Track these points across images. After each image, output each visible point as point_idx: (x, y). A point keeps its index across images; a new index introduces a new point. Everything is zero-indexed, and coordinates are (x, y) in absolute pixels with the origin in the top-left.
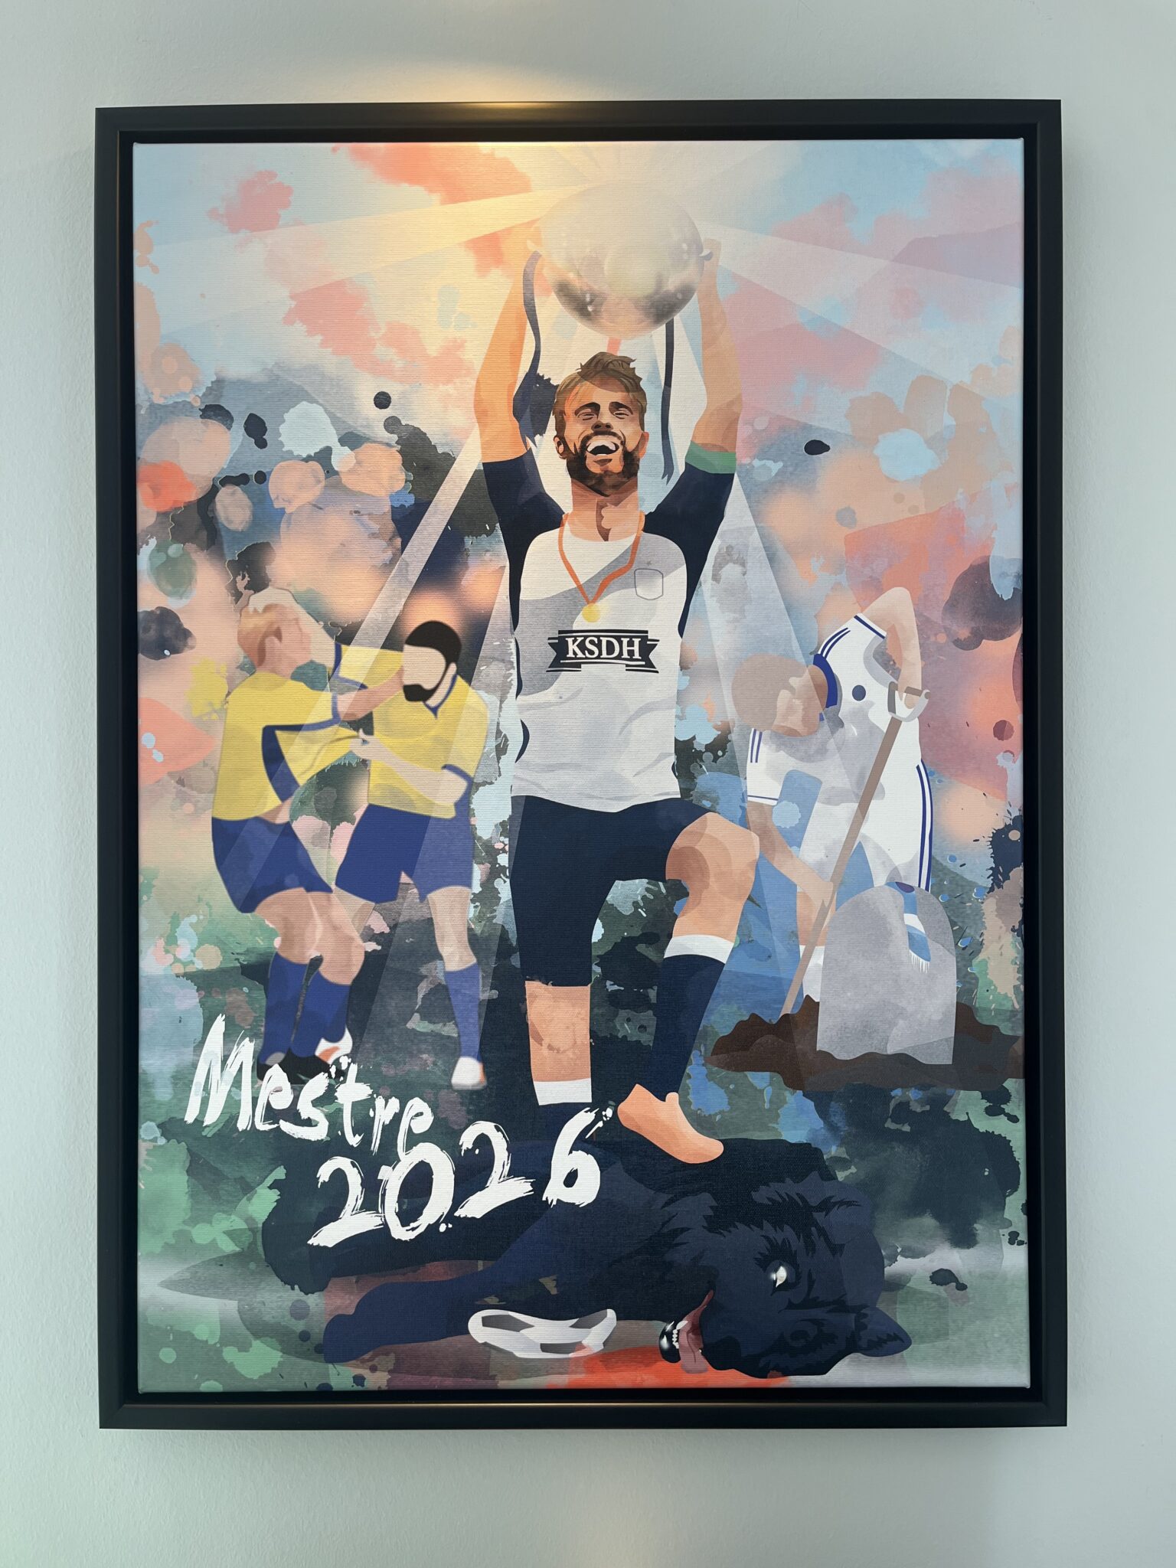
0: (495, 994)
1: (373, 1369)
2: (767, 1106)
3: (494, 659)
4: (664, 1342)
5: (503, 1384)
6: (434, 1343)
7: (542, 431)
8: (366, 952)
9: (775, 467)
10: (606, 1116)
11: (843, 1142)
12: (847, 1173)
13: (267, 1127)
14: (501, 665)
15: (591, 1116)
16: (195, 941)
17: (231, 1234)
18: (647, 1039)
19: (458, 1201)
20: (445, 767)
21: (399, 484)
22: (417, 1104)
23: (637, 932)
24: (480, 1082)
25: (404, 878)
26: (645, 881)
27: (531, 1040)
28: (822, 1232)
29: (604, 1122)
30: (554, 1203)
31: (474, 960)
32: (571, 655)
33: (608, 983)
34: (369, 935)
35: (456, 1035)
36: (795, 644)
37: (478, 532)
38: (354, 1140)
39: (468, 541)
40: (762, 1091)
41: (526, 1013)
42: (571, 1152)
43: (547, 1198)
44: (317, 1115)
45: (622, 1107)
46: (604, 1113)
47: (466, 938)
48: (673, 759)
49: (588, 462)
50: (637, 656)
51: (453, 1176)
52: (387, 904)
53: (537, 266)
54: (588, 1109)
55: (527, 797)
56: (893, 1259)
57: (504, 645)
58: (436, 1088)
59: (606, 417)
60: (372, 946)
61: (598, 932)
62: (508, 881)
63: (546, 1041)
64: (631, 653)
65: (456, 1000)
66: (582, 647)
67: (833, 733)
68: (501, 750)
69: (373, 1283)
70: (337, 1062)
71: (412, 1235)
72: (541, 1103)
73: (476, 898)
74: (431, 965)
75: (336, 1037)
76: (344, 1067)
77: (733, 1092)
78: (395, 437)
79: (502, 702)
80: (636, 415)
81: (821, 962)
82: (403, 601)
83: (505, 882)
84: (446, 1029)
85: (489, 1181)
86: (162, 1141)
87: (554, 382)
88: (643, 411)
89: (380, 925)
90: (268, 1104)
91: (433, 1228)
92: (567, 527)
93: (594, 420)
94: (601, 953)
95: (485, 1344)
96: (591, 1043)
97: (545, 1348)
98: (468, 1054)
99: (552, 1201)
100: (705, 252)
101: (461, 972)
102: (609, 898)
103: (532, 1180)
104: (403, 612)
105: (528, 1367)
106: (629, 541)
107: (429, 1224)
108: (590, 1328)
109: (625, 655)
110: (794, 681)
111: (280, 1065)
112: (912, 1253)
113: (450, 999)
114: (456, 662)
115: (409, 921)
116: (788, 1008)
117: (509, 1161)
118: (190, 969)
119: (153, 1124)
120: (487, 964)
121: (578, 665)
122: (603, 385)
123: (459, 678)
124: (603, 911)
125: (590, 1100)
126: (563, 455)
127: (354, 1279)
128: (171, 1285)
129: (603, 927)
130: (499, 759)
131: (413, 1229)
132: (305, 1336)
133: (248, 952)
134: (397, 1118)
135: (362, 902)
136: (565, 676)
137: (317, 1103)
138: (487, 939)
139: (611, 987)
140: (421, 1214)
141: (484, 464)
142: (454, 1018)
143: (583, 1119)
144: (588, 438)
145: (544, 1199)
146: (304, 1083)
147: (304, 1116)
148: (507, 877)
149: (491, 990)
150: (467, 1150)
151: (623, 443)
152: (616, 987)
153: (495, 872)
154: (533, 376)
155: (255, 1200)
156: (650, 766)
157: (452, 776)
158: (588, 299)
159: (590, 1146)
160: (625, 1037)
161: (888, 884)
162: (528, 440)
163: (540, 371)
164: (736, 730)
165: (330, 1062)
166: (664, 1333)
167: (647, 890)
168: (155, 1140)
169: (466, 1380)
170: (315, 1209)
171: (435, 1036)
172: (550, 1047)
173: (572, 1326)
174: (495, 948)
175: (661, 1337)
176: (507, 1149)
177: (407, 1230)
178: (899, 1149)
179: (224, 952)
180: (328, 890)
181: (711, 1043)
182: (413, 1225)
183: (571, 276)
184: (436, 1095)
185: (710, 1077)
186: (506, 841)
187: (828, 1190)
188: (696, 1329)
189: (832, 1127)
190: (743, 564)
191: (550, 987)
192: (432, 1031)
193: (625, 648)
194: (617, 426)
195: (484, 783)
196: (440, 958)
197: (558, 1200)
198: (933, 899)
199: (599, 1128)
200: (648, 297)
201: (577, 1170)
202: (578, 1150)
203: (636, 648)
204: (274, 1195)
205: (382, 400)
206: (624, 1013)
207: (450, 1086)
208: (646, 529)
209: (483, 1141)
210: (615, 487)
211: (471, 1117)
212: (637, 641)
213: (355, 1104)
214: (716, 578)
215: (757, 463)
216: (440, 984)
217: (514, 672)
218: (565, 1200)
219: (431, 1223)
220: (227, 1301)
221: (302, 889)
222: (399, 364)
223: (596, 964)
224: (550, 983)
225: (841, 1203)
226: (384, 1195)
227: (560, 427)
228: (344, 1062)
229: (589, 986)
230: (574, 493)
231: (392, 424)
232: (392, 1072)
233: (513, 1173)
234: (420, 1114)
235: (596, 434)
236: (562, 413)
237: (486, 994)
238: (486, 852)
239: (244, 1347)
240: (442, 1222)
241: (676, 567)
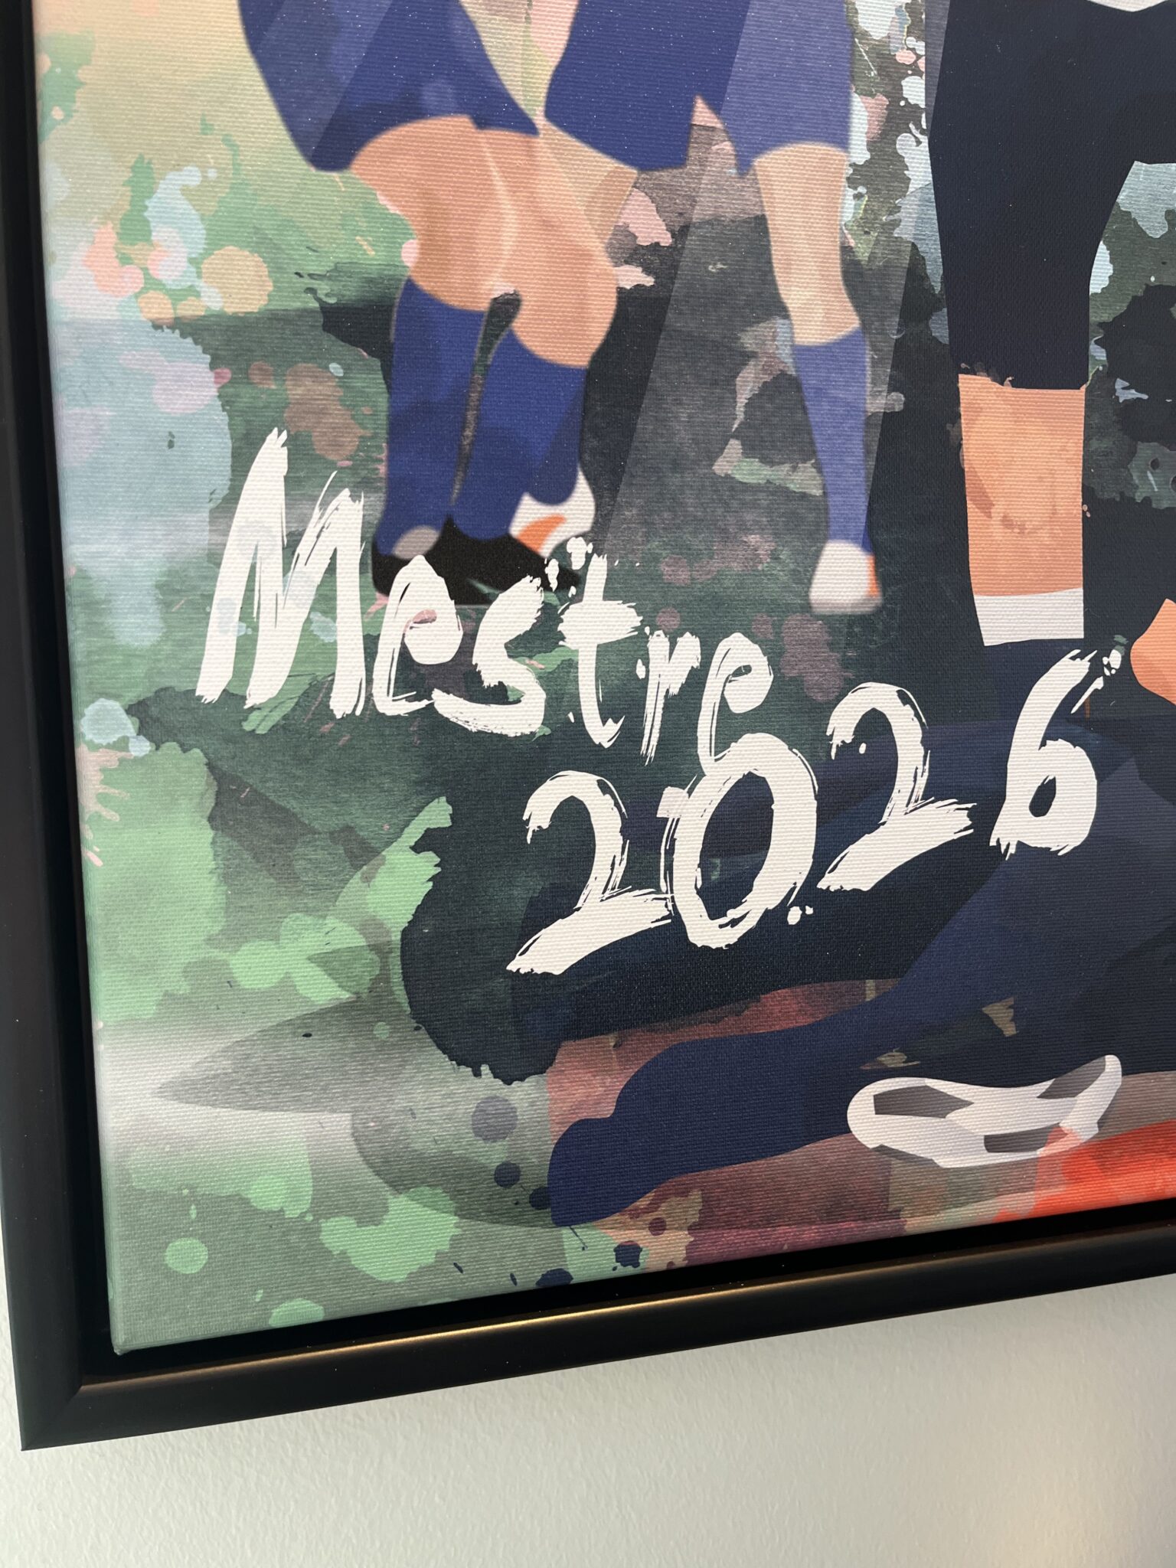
0: (897, 401)
1: (658, 1227)
5: (916, 1223)
6: (780, 1159)
8: (621, 291)
10: (1108, 666)
13: (403, 707)
15: (1082, 667)
16: (199, 233)
17: (329, 962)
19: (825, 856)
22: (737, 648)
24: (869, 598)
25: (702, 114)
27: (970, 505)
29: (1106, 678)
30: (1012, 850)
31: (855, 323)
33: (1120, 384)
34: (629, 252)
35: (818, 492)
38: (603, 733)
41: (960, 445)
42: (1043, 744)
43: (998, 841)
44: (520, 676)
45: (1139, 646)
46: (1105, 660)
47: (836, 271)
51: (814, 804)
52: (665, 176)
54: (1076, 652)
58: (779, 610)
60: (633, 276)
61: (1102, 272)
62: (924, 139)
63: (998, 511)
65: (818, 413)
69: (650, 1046)
70: (561, 552)
71: (732, 936)
72: (988, 642)
73: (859, 176)
74: (763, 329)
75: (556, 493)
76: (577, 564)
83: (919, 142)
84: (798, 477)
85: (887, 811)
86: (141, 747)
89: (652, 230)
90: (404, 653)
91: (774, 917)
94: (1106, 317)
95: (882, 1149)
96: (1084, 513)
97: (994, 1143)
98: (844, 535)
99: (1008, 845)
101: (828, 348)
102: (1121, 198)
103: (970, 806)
105: (961, 1185)
107: (767, 912)
108: (1074, 1095)
111: (430, 557)
113: (804, 409)
115: (715, 221)
117: (927, 767)
118: (190, 309)
119: (116, 707)
120: (882, 332)
124: (1112, 226)
125: (1080, 634)
127: (611, 1040)
128: (186, 1091)
129: (1112, 261)
131: (734, 923)
132: (507, 1175)
133: (336, 272)
134: (696, 680)
135: (609, 164)
137: (519, 647)
138: (884, 273)
139: (1125, 392)
140: (748, 889)
142: (814, 453)
143: (1068, 673)
145: (993, 843)
146: (488, 600)
147: (489, 680)
148: (923, 132)
149: (889, 392)
150: (844, 747)
152: (1133, 394)
153: (897, 118)
155: (381, 879)
160: (1147, 501)
165: (545, 551)
168: (122, 744)
169: (845, 1225)
171: (773, 493)
172: (1007, 522)
173: (1043, 1096)
174: (897, 296)
176: (922, 742)
177: (721, 926)
179: (276, 268)
180: (526, 126)
182: (733, 914)
184: (777, 627)
186: (921, 50)
191: (1008, 389)
192: (768, 482)
196: (783, 311)
197: (1020, 845)
199: (1096, 690)
201: (1054, 780)
202: (1056, 739)
204: (428, 865)
206: (1146, 451)
207: (807, 607)
209: (874, 725)
211: (850, 675)
213: (603, 650)
216: (783, 374)
218: (1033, 842)
219: (771, 907)
220: (329, 1116)
221: (462, 123)
223: (1097, 342)
224: (1007, 382)
226: (670, 852)
228: (578, 550)
229: (1083, 388)
232: (683, 576)
233: (935, 791)
234: (744, 670)
237: (881, 401)
238: (880, 69)
239: (370, 1215)
240: (792, 905)
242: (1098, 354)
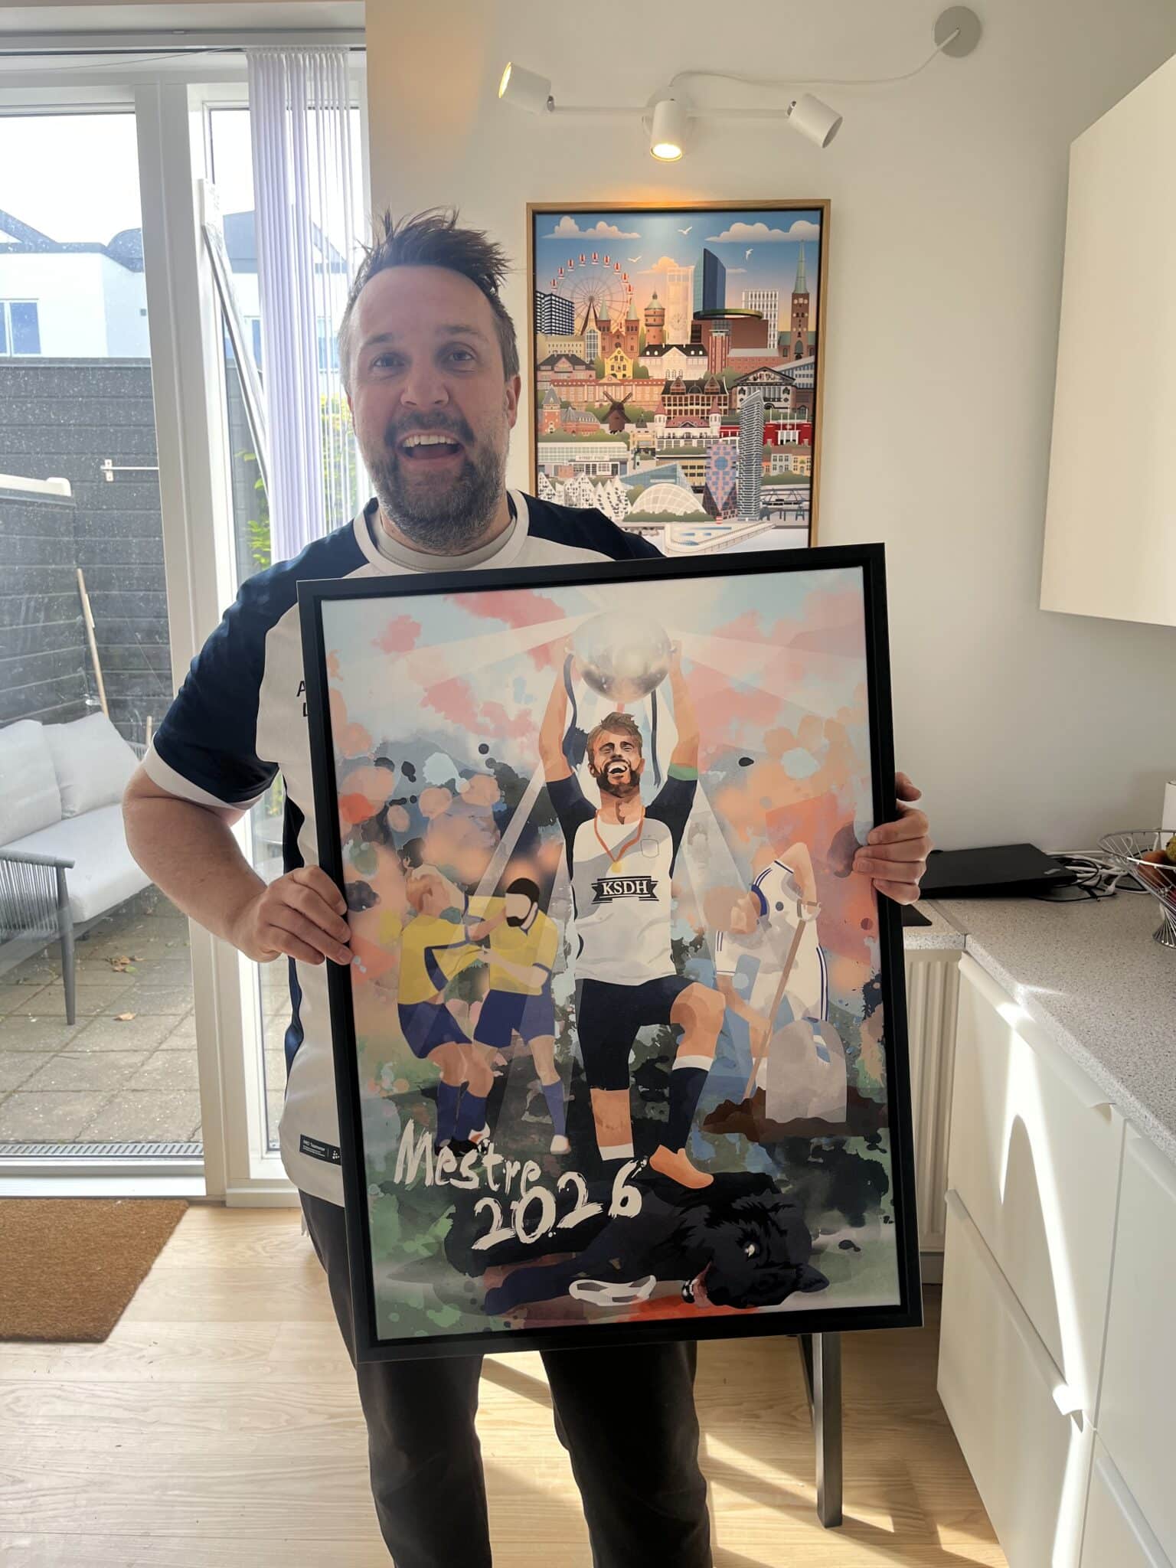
0: (573, 1097)
1: (515, 1318)
2: (738, 1152)
3: (560, 898)
4: (685, 1292)
5: (592, 1322)
7: (580, 762)
8: (495, 1078)
9: (721, 775)
11: (784, 1171)
12: (787, 1188)
13: (443, 1183)
14: (565, 902)
16: (393, 1078)
17: (427, 1246)
18: (665, 1118)
19: (559, 1217)
20: (535, 965)
21: (498, 798)
22: (530, 1164)
23: (655, 1056)
24: (567, 1149)
25: (514, 1032)
27: (596, 1123)
28: (774, 1223)
31: (559, 1078)
32: (605, 893)
33: (640, 1087)
36: (740, 881)
37: (546, 823)
38: (495, 1188)
39: (540, 829)
40: (734, 1144)
41: (592, 1108)
42: (623, 1187)
44: (472, 1174)
45: (652, 1158)
47: (553, 1064)
48: (671, 952)
49: (609, 778)
50: (645, 891)
51: (555, 1205)
52: (505, 1049)
53: (572, 662)
55: (585, 980)
56: (817, 1236)
57: (565, 890)
58: (541, 1154)
59: (618, 751)
60: (498, 1074)
63: (604, 1125)
64: (642, 890)
65: (550, 1102)
66: (612, 888)
67: (765, 930)
68: (567, 952)
69: (510, 1269)
70: (482, 1143)
71: (533, 1240)
72: (604, 1159)
73: (558, 1041)
75: (480, 1128)
76: (486, 1145)
77: (718, 1145)
78: (492, 770)
79: (566, 923)
80: (636, 749)
81: (766, 1066)
82: (504, 867)
85: (576, 1206)
86: (382, 1195)
87: (586, 732)
88: (640, 746)
89: (503, 1062)
90: (443, 1170)
91: (544, 1235)
92: (599, 817)
93: (612, 753)
94: (635, 1069)
95: (580, 1300)
96: (631, 1122)
97: (615, 1300)
98: (559, 1134)
100: (673, 648)
101: (552, 1086)
102: (637, 1037)
103: (601, 1204)
104: (504, 874)
105: (605, 1311)
106: (638, 822)
108: (640, 1287)
109: (638, 891)
110: (741, 902)
111: (449, 1146)
112: (826, 1232)
113: (546, 1102)
114: (537, 901)
115: (519, 1057)
116: (748, 1095)
117: (587, 1194)
118: (391, 1094)
119: (375, 1185)
121: (610, 899)
122: (615, 732)
123: (539, 911)
124: (634, 1045)
125: (632, 1156)
126: (594, 775)
127: (500, 1267)
128: (393, 1277)
130: (566, 958)
132: (473, 1301)
133: (424, 1081)
134: (520, 1173)
135: (491, 1047)
136: (603, 906)
137: (472, 1167)
138: (567, 1065)
139: (641, 1089)
140: (537, 1228)
141: (547, 783)
142: (549, 1113)
144: (608, 764)
145: (609, 1215)
147: (464, 1175)
150: (562, 1190)
151: (630, 766)
152: (644, 1089)
154: (573, 729)
155: (439, 1225)
156: (656, 958)
157: (540, 970)
158: (603, 681)
160: (651, 1118)
161: (803, 1019)
162: (573, 768)
163: (577, 726)
164: (707, 932)
165: (478, 1143)
166: (684, 1287)
167: (660, 1030)
168: (377, 1194)
169: (568, 1322)
170: (474, 1229)
171: (539, 1124)
172: (608, 1127)
173: (630, 1287)
174: (571, 1070)
175: (683, 1289)
176: (586, 1187)
178: (817, 1173)
179: (410, 1082)
180: (469, 1041)
182: (533, 1234)
183: (593, 667)
184: (541, 1158)
185: (703, 1138)
188: (703, 1283)
189: (777, 1163)
190: (706, 834)
191: (605, 1091)
192: (537, 1121)
193: (638, 887)
194: (625, 756)
195: (558, 973)
196: (539, 1078)
198: (830, 1025)
200: (639, 678)
201: (627, 1197)
203: (645, 887)
205: (484, 749)
206: (650, 1104)
208: (646, 816)
209: (571, 1183)
210: (626, 792)
211: (563, 1170)
212: (645, 883)
213: (494, 1166)
214: (690, 842)
215: (710, 773)
217: (573, 905)
220: (427, 1284)
221: (454, 1043)
222: (492, 726)
224: (605, 1089)
225: (784, 1206)
226: (514, 1218)
227: (591, 759)
228: (486, 1142)
229: (629, 1089)
230: (602, 797)
231: (490, 763)
232: (515, 1147)
233: (590, 1201)
234: (533, 1170)
235: (613, 761)
236: (593, 750)
239: (439, 1310)
241: (666, 837)
242: (632, 1080)
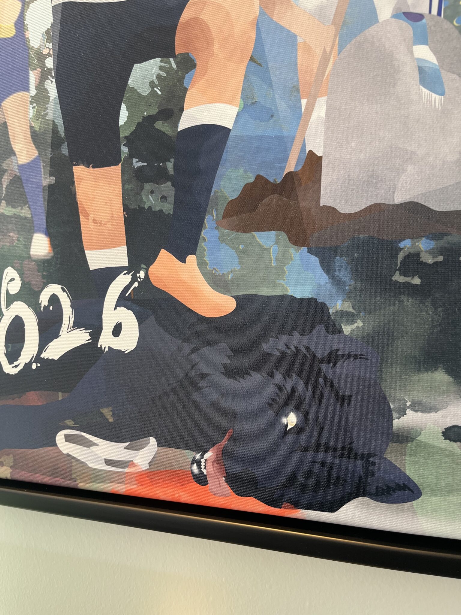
0: (52, 180)
1: (2, 464)
2: (273, 264)
4: (195, 468)
5: (82, 485)
6: (36, 451)
10: (139, 277)
11: (349, 296)
12: (353, 326)
15: (129, 278)
18: (168, 208)
19: (42, 346)
22: (10, 272)
23: (154, 111)
24: (49, 253)
26: (158, 59)
27: (81, 216)
28: (329, 383)
29: (139, 282)
30: (107, 349)
31: (36, 153)
33: (135, 160)
35: (30, 216)
40: (268, 250)
41: (75, 193)
42: (115, 308)
43: (101, 345)
45: (152, 269)
46: (138, 275)
47: (29, 136)
51: (37, 327)
54: (126, 272)
55: (63, 3)
56: (402, 412)
58: (21, 259)
61: (124, 115)
62: (54, 80)
63: (91, 217)
65: (28, 188)
71: (16, 371)
72: (91, 269)
73: (34, 100)
74: (8, 161)
77: (243, 252)
81: (323, 114)
83: (52, 82)
84: (23, 211)
85: (61, 331)
91: (28, 366)
94: (127, 134)
95: (68, 455)
96: (124, 215)
97: (108, 462)
99: (105, 348)
101: (29, 164)
103: (90, 331)
105: (97, 475)
107: (26, 364)
108: (138, 450)
112: (418, 407)
113: (23, 187)
116: (291, 166)
117: (73, 315)
120: (46, 155)
125: (127, 264)
129: (127, 110)
131: (16, 366)
138: (44, 133)
139: (137, 164)
140: (20, 355)
142: (27, 203)
143: (123, 281)
145: (99, 346)
148: (53, 78)
149: (50, 177)
150: (45, 307)
152: (141, 164)
153: (44, 75)
159: (129, 303)
160: (150, 207)
161: (395, 16)
166: (194, 461)
169: (58, 479)
171: (16, 218)
172: (95, 221)
173: (125, 448)
174: (49, 141)
175: (192, 463)
176: (71, 306)
177: (13, 367)
178: (408, 302)
181: (222, 207)
182: (16, 363)
184: (21, 264)
185: (222, 239)
186: (51, 47)
187: (334, 342)
188: (220, 460)
189: (337, 282)
191: (91, 169)
192: (15, 214)
196: (14, 154)
197: (109, 347)
199: (135, 287)
201: (121, 323)
202: (120, 307)
206: (148, 187)
207: (29, 257)
209: (54, 299)
211: (45, 281)
216: (16, 175)
218: (115, 347)
219: (27, 362)
223: (124, 145)
224: (90, 167)
225: (347, 356)
229: (120, 165)
233: (77, 325)
234: (12, 280)
237: (47, 180)
238: (38, 59)
240: (33, 362)
242: (125, 150)
